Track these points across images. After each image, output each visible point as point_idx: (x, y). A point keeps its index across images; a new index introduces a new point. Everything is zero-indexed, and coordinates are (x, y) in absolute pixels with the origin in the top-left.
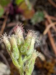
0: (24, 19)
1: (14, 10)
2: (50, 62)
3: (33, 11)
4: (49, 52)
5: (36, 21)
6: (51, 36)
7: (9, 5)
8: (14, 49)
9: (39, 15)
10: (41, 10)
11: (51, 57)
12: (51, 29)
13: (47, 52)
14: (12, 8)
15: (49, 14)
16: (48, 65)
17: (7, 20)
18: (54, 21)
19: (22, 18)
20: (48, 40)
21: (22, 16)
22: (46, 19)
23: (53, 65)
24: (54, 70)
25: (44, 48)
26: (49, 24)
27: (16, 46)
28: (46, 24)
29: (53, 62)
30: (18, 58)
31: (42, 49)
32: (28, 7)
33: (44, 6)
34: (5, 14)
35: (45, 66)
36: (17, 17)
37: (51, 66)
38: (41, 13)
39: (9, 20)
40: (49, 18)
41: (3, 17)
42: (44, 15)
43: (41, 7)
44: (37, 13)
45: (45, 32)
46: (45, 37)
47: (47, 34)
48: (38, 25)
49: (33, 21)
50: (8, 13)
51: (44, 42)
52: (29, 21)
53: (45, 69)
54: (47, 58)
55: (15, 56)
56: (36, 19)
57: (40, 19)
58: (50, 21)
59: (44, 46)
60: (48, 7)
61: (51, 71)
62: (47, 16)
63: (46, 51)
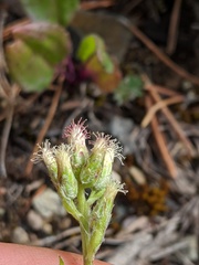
0: (97, 92)
1: (77, 72)
2: (155, 187)
3: (119, 74)
4: (153, 166)
5: (124, 97)
6: (159, 130)
7: (66, 61)
8: (64, 176)
9: (132, 84)
10: (136, 72)
11: (158, 177)
12: (159, 113)
13: (149, 166)
14: (72, 67)
15: (155, 82)
16: (151, 194)
17: (60, 94)
18: (164, 97)
19: (93, 90)
20: (151, 139)
21: (93, 86)
22: (147, 92)
23: (163, 193)
24: (165, 204)
25: (143, 158)
26: (154, 102)
27: (70, 171)
28: (148, 103)
29: (163, 187)
30: (74, 197)
31: (139, 160)
32: (104, 67)
33: (142, 64)
34: (55, 82)
35: (145, 196)
36: (83, 88)
37: (159, 196)
38: (136, 79)
39: (65, 95)
40: (154, 90)
41: (52, 88)
42: (143, 83)
43: (135, 65)
44: (127, 80)
45: (146, 122)
46: (146, 132)
47: (150, 126)
48: (129, 106)
49: (119, 97)
50: (62, 79)
51: (143, 144)
52: (110, 97)
53: (146, 202)
54: (149, 178)
55: (67, 193)
56: (125, 92)
57: (134, 93)
58: (157, 97)
59: (143, 152)
60: (152, 65)
61: (158, 206)
62: (149, 85)
63: (147, 162)
